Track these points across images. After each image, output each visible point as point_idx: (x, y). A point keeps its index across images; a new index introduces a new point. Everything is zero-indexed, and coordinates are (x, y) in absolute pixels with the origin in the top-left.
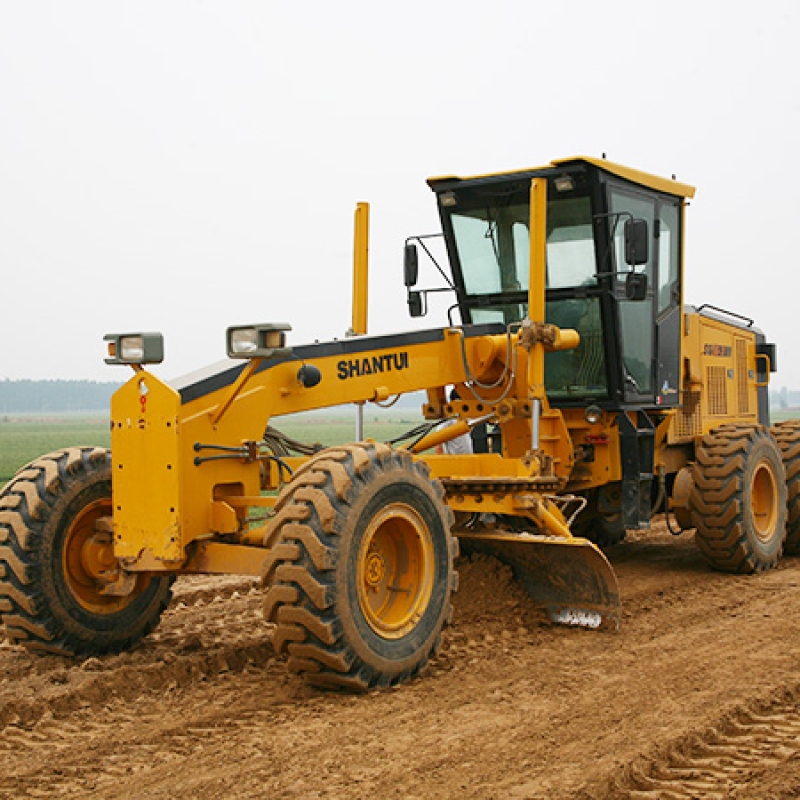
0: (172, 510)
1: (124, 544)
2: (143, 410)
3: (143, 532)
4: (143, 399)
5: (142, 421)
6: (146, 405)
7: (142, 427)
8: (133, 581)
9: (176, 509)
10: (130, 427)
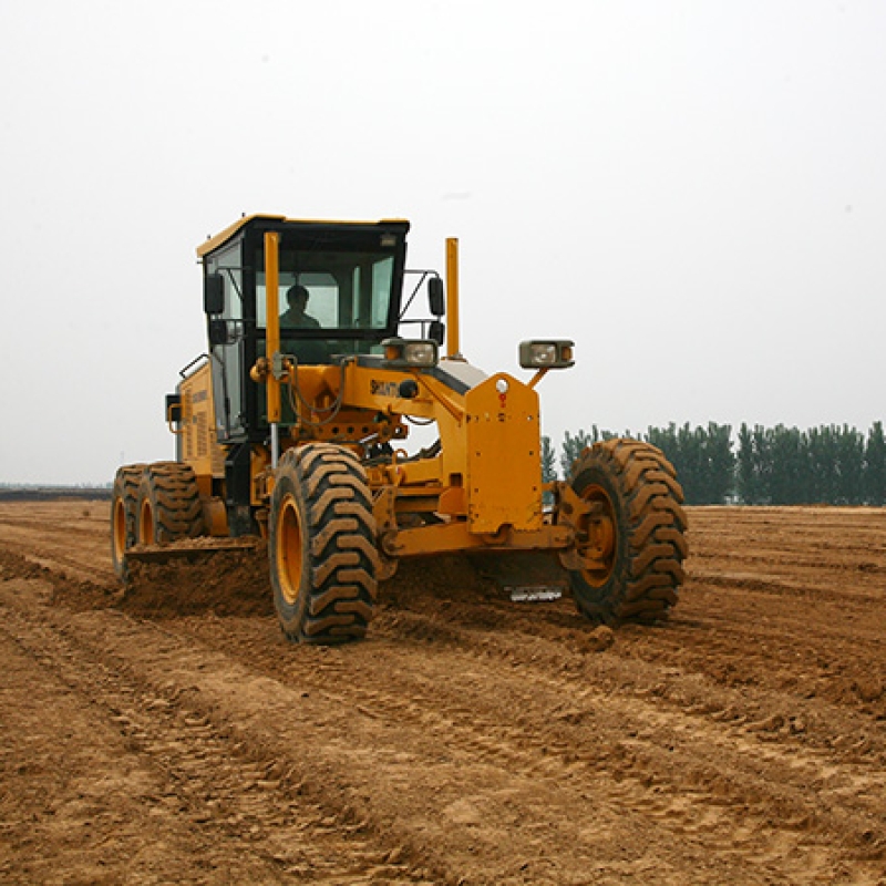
0: (535, 489)
1: (483, 521)
2: (503, 406)
3: (503, 510)
4: (503, 397)
5: (502, 414)
6: (506, 401)
7: (502, 420)
8: (394, 566)
9: (539, 489)
10: (488, 420)
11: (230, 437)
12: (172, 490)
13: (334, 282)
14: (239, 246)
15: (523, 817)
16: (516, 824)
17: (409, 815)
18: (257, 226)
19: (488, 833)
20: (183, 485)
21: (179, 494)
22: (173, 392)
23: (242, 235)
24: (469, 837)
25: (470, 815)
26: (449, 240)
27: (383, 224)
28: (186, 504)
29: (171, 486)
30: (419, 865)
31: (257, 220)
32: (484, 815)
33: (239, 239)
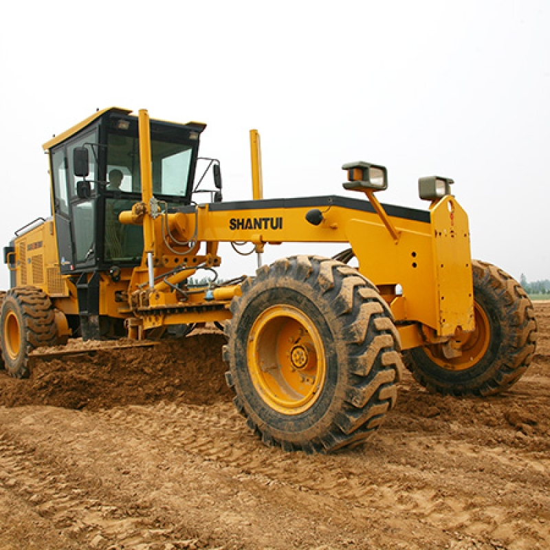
2: (452, 224)
11: (75, 269)
12: (34, 304)
13: (129, 172)
14: (97, 130)
15: (51, 420)
16: (48, 423)
17: (8, 423)
18: (112, 115)
19: (37, 427)
20: (41, 301)
21: (38, 307)
22: (8, 245)
23: (100, 122)
24: (30, 429)
25: (31, 421)
26: (251, 131)
27: (191, 124)
28: (44, 314)
29: (32, 302)
30: (10, 441)
31: (114, 110)
32: (36, 421)
33: (96, 125)
